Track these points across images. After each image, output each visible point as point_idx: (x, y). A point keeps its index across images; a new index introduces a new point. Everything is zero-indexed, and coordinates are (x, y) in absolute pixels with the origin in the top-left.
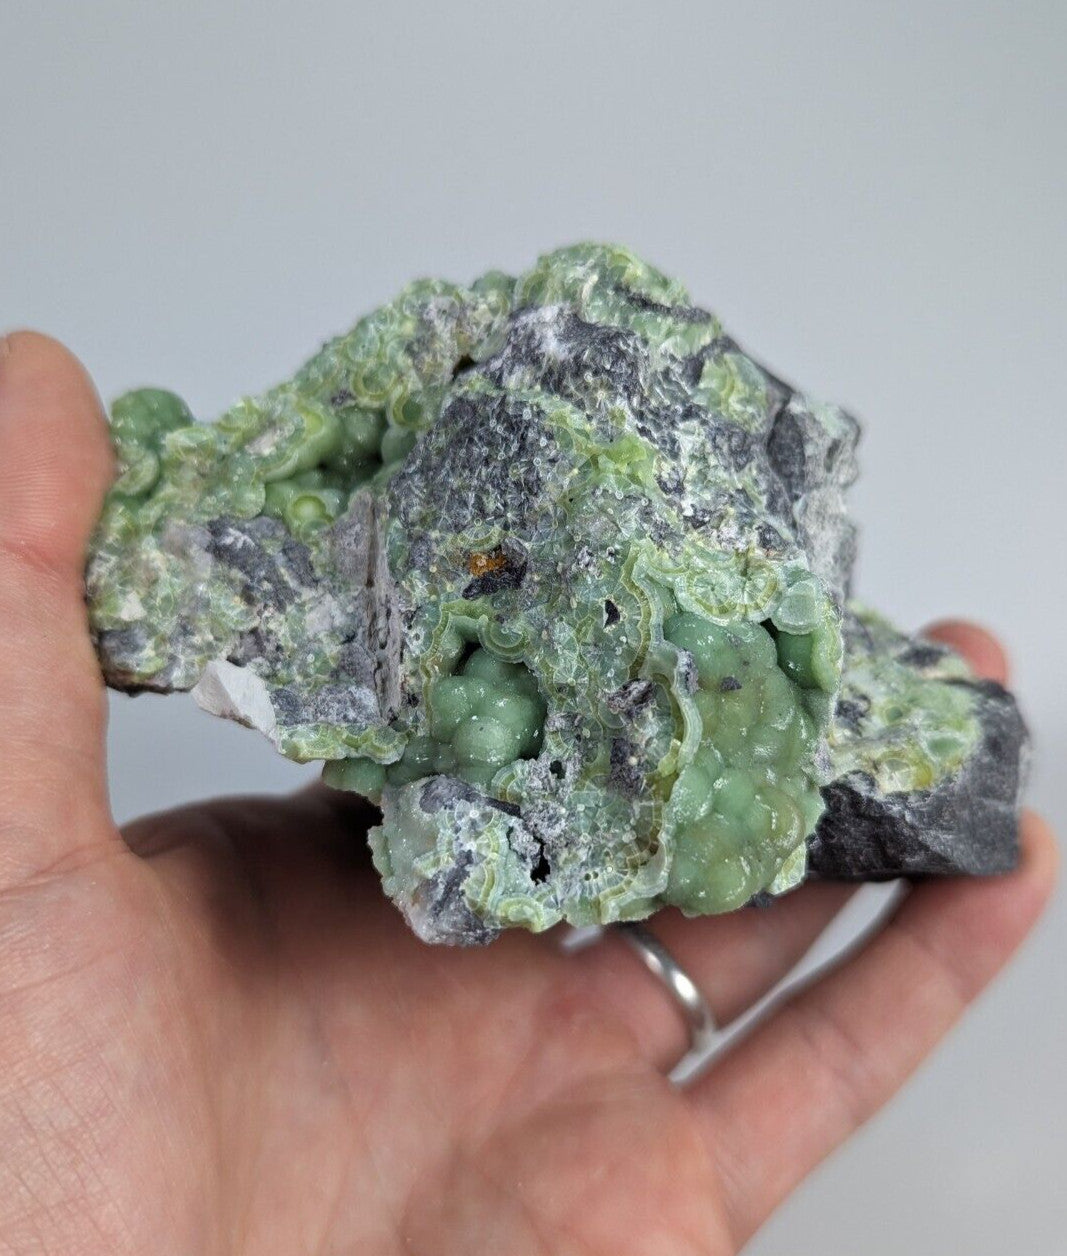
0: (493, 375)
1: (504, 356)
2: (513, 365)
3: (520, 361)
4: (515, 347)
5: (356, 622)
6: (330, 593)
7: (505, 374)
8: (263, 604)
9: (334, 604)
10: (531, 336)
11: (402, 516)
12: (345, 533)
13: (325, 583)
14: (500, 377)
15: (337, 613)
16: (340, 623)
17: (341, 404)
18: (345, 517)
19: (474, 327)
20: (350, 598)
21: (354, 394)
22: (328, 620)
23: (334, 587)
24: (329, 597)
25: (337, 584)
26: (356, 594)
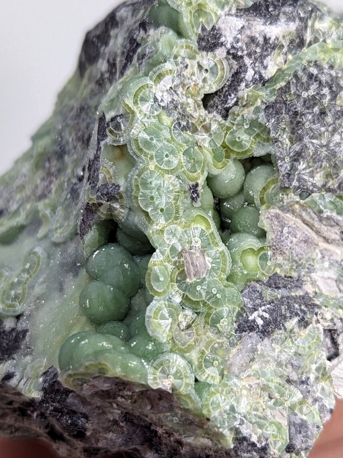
0: (254, 81)
1: (248, 65)
2: (262, 63)
3: (262, 57)
4: (249, 55)
5: (336, 265)
6: (310, 273)
7: (263, 72)
8: (315, 316)
9: (319, 273)
10: (253, 40)
11: (315, 189)
12: (283, 241)
13: (303, 273)
14: (261, 76)
15: (326, 274)
16: (334, 274)
17: (198, 195)
18: (270, 236)
19: (193, 77)
20: (320, 261)
21: (194, 183)
22: (329, 281)
23: (308, 268)
24: (313, 275)
25: (307, 266)
26: (320, 256)
